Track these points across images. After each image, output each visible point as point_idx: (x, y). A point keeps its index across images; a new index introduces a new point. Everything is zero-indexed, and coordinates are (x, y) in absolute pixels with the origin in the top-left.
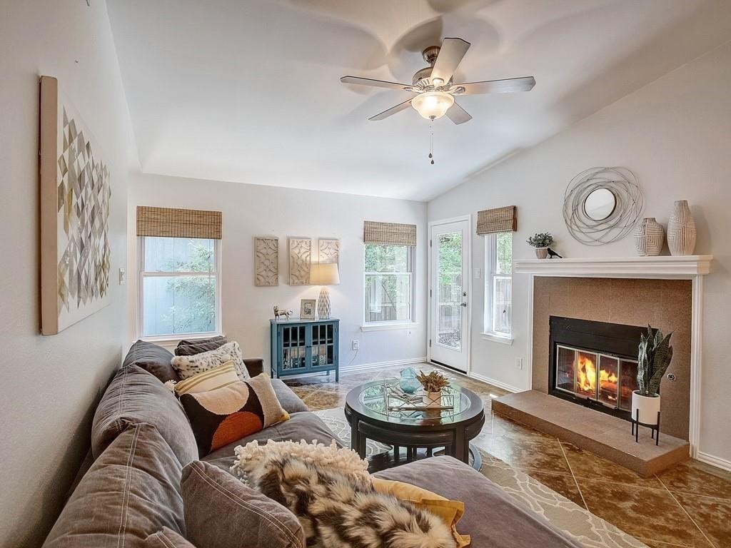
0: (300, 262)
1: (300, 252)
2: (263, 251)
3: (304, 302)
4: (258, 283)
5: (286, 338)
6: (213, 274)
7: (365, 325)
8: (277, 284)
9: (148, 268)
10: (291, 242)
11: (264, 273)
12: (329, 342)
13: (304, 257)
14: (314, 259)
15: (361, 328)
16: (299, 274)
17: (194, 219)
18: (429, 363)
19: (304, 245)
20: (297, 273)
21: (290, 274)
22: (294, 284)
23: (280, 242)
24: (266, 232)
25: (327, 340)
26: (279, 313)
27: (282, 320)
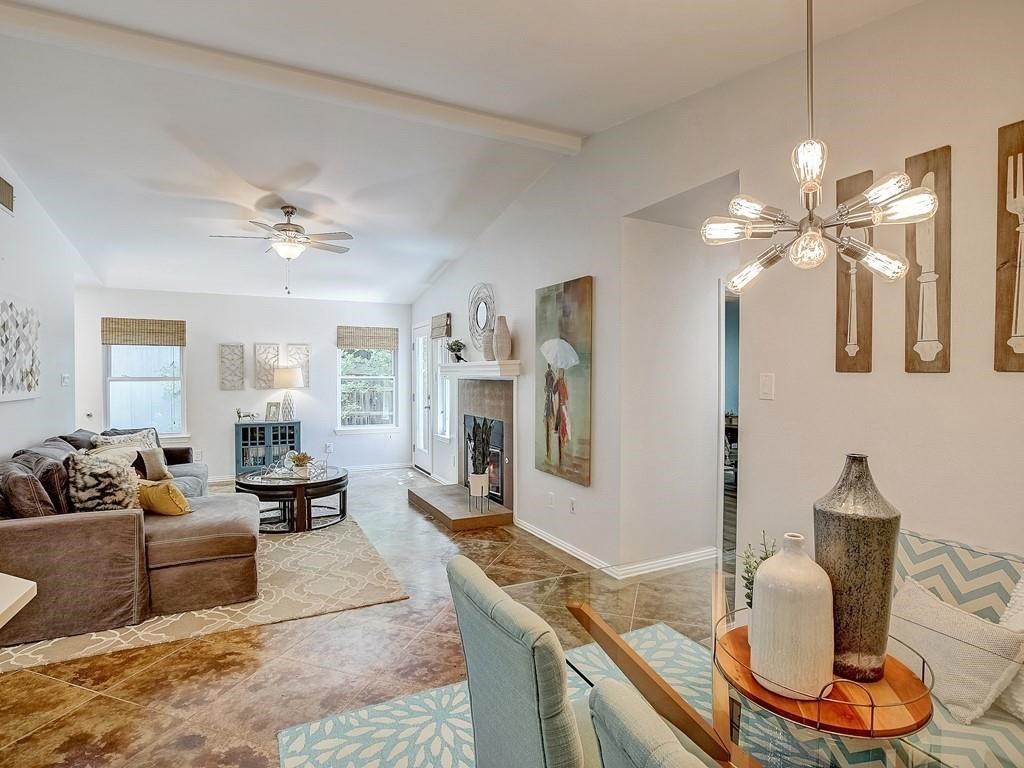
0: (267, 367)
1: (267, 357)
2: (230, 357)
3: (270, 405)
4: (223, 387)
5: (245, 438)
6: (178, 379)
7: (340, 427)
8: (243, 389)
9: (114, 374)
10: (258, 347)
11: (230, 378)
12: (290, 442)
13: (271, 362)
14: (282, 363)
15: (335, 432)
16: (265, 377)
17: (157, 328)
18: (412, 468)
19: (271, 350)
20: (265, 378)
21: (258, 378)
22: (261, 388)
23: (245, 348)
24: (232, 338)
25: (288, 440)
26: (242, 415)
27: (246, 421)
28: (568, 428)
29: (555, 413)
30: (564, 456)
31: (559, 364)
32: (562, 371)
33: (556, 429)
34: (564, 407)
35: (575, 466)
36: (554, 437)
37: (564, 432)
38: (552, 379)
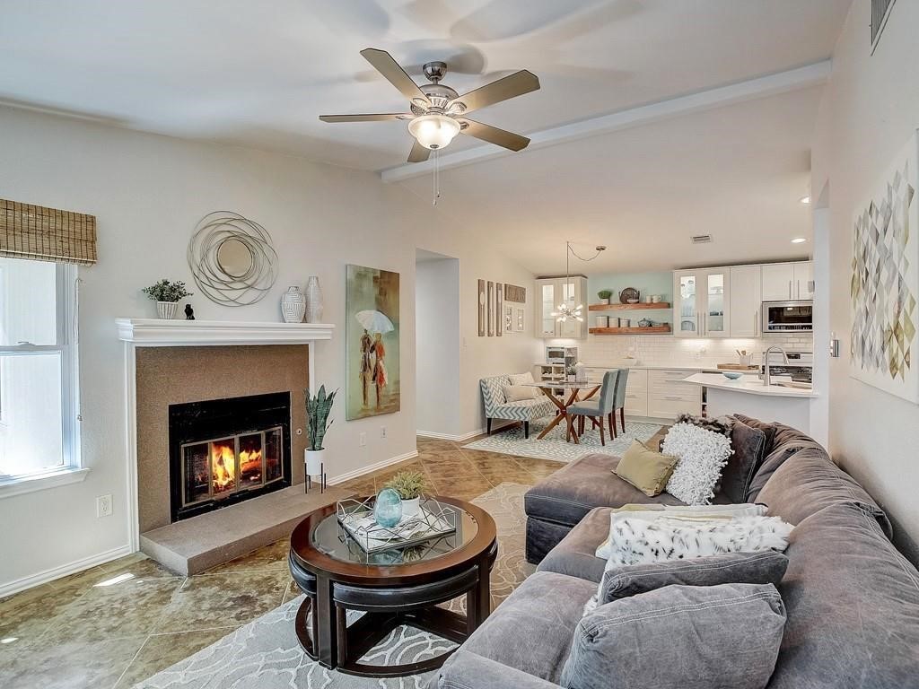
28: (385, 376)
29: (373, 367)
30: (382, 398)
31: (376, 329)
32: (379, 335)
33: (374, 379)
34: (381, 362)
35: (392, 401)
36: (371, 386)
37: (381, 380)
38: (369, 342)
